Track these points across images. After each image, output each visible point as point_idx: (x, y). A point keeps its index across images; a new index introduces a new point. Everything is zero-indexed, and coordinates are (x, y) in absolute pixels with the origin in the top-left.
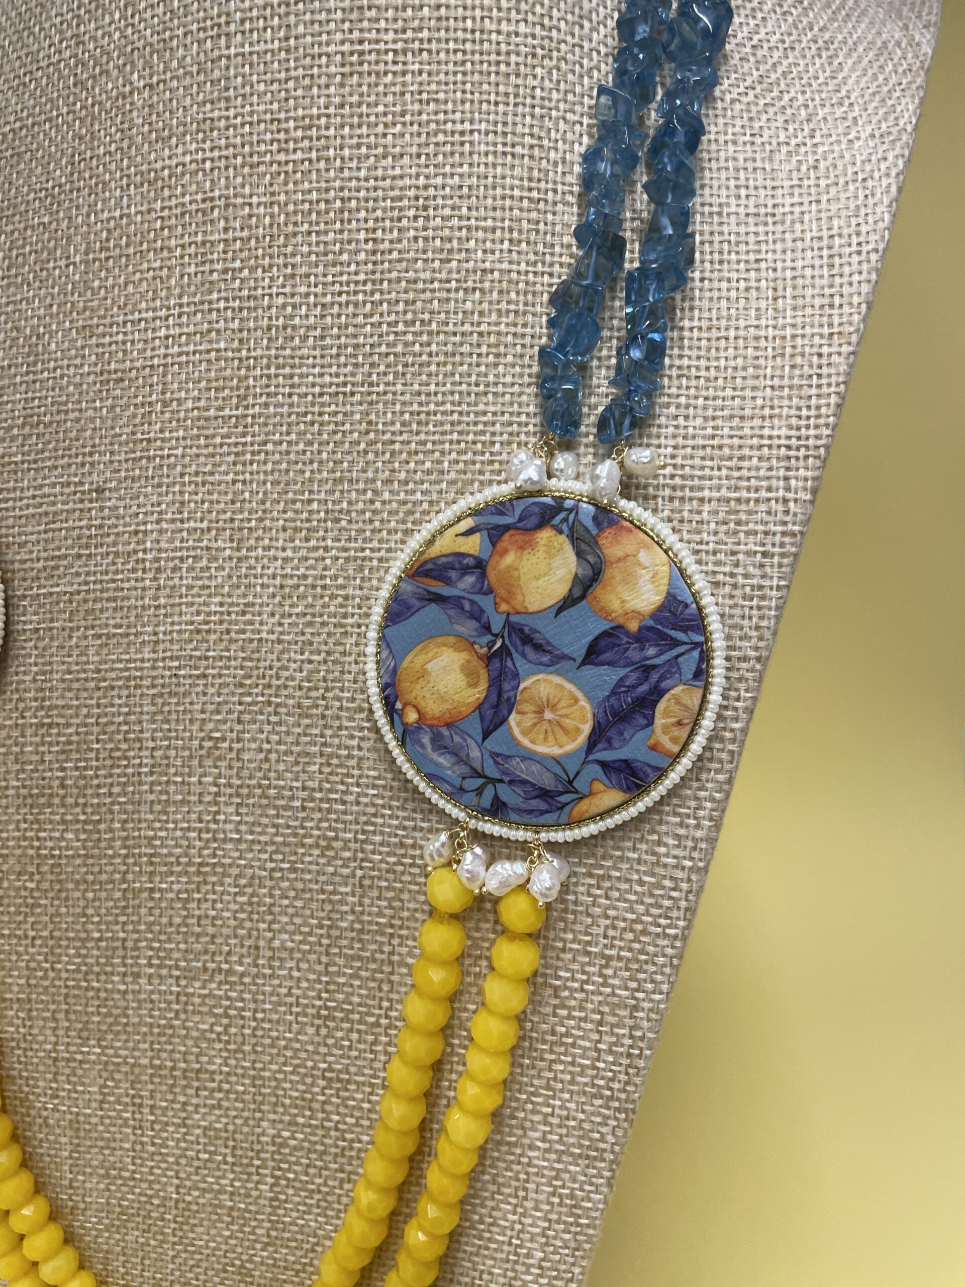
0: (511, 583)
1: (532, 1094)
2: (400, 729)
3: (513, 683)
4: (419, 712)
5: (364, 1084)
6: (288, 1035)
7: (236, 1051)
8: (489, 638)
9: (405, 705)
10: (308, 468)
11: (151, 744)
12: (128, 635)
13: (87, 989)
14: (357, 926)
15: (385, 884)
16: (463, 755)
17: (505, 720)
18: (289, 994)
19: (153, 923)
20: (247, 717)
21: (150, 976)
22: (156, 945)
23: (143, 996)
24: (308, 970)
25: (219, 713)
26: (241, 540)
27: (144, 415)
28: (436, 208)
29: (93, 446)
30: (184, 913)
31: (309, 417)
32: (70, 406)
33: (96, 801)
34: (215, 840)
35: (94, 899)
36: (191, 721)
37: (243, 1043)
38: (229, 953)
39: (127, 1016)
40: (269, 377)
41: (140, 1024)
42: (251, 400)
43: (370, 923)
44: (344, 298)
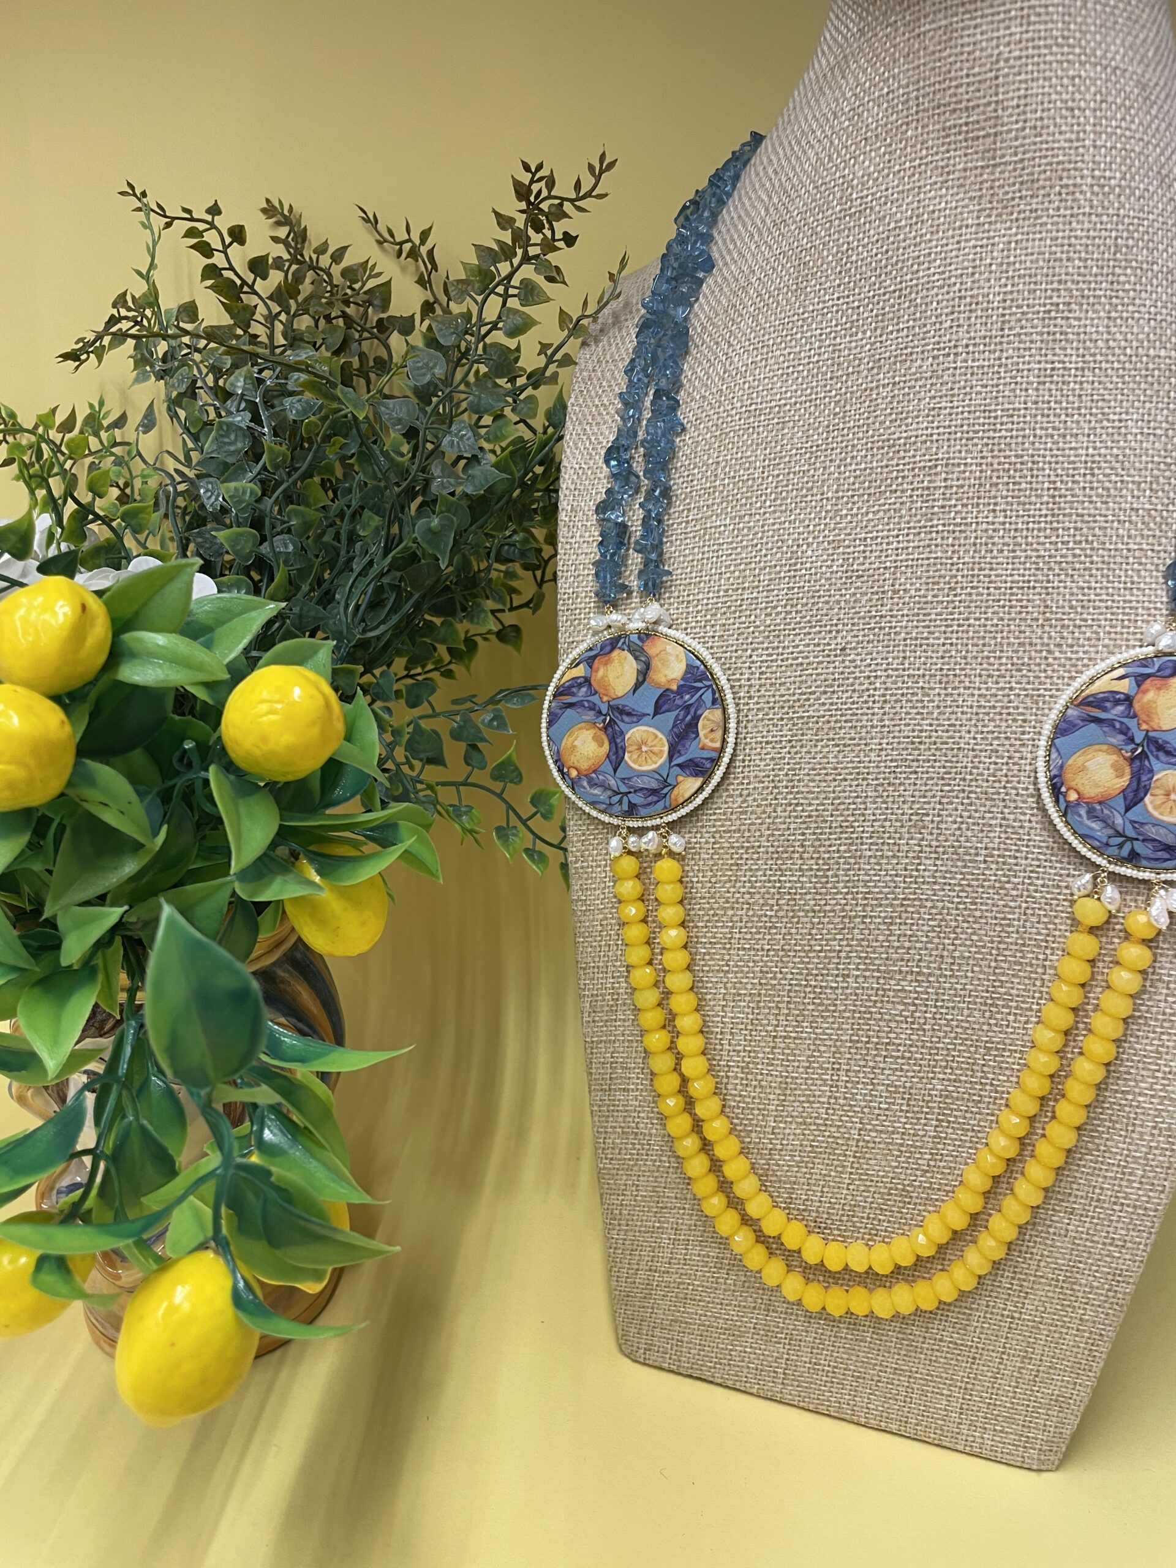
0: (1149, 711)
1: (1145, 1056)
2: (1063, 806)
3: (1149, 776)
4: (1078, 793)
5: (1016, 1051)
6: (959, 1018)
7: (918, 1029)
8: (1133, 746)
9: (1068, 789)
10: (999, 635)
11: (872, 818)
12: (859, 745)
13: (806, 986)
14: (1020, 941)
15: (1043, 913)
16: (1110, 822)
17: (1142, 799)
19: (863, 940)
20: (945, 800)
21: (857, 976)
22: (864, 955)
23: (849, 991)
24: (981, 972)
25: (925, 797)
26: (947, 683)
27: (878, 600)
28: (1099, 468)
29: (839, 620)
30: (887, 932)
31: (1002, 603)
32: (822, 593)
33: (827, 856)
34: (916, 883)
35: (819, 923)
36: (904, 802)
37: (925, 1024)
38: (920, 961)
39: (835, 1005)
40: (973, 576)
41: (845, 1011)
42: (959, 591)
43: (1030, 939)
44: (1031, 525)
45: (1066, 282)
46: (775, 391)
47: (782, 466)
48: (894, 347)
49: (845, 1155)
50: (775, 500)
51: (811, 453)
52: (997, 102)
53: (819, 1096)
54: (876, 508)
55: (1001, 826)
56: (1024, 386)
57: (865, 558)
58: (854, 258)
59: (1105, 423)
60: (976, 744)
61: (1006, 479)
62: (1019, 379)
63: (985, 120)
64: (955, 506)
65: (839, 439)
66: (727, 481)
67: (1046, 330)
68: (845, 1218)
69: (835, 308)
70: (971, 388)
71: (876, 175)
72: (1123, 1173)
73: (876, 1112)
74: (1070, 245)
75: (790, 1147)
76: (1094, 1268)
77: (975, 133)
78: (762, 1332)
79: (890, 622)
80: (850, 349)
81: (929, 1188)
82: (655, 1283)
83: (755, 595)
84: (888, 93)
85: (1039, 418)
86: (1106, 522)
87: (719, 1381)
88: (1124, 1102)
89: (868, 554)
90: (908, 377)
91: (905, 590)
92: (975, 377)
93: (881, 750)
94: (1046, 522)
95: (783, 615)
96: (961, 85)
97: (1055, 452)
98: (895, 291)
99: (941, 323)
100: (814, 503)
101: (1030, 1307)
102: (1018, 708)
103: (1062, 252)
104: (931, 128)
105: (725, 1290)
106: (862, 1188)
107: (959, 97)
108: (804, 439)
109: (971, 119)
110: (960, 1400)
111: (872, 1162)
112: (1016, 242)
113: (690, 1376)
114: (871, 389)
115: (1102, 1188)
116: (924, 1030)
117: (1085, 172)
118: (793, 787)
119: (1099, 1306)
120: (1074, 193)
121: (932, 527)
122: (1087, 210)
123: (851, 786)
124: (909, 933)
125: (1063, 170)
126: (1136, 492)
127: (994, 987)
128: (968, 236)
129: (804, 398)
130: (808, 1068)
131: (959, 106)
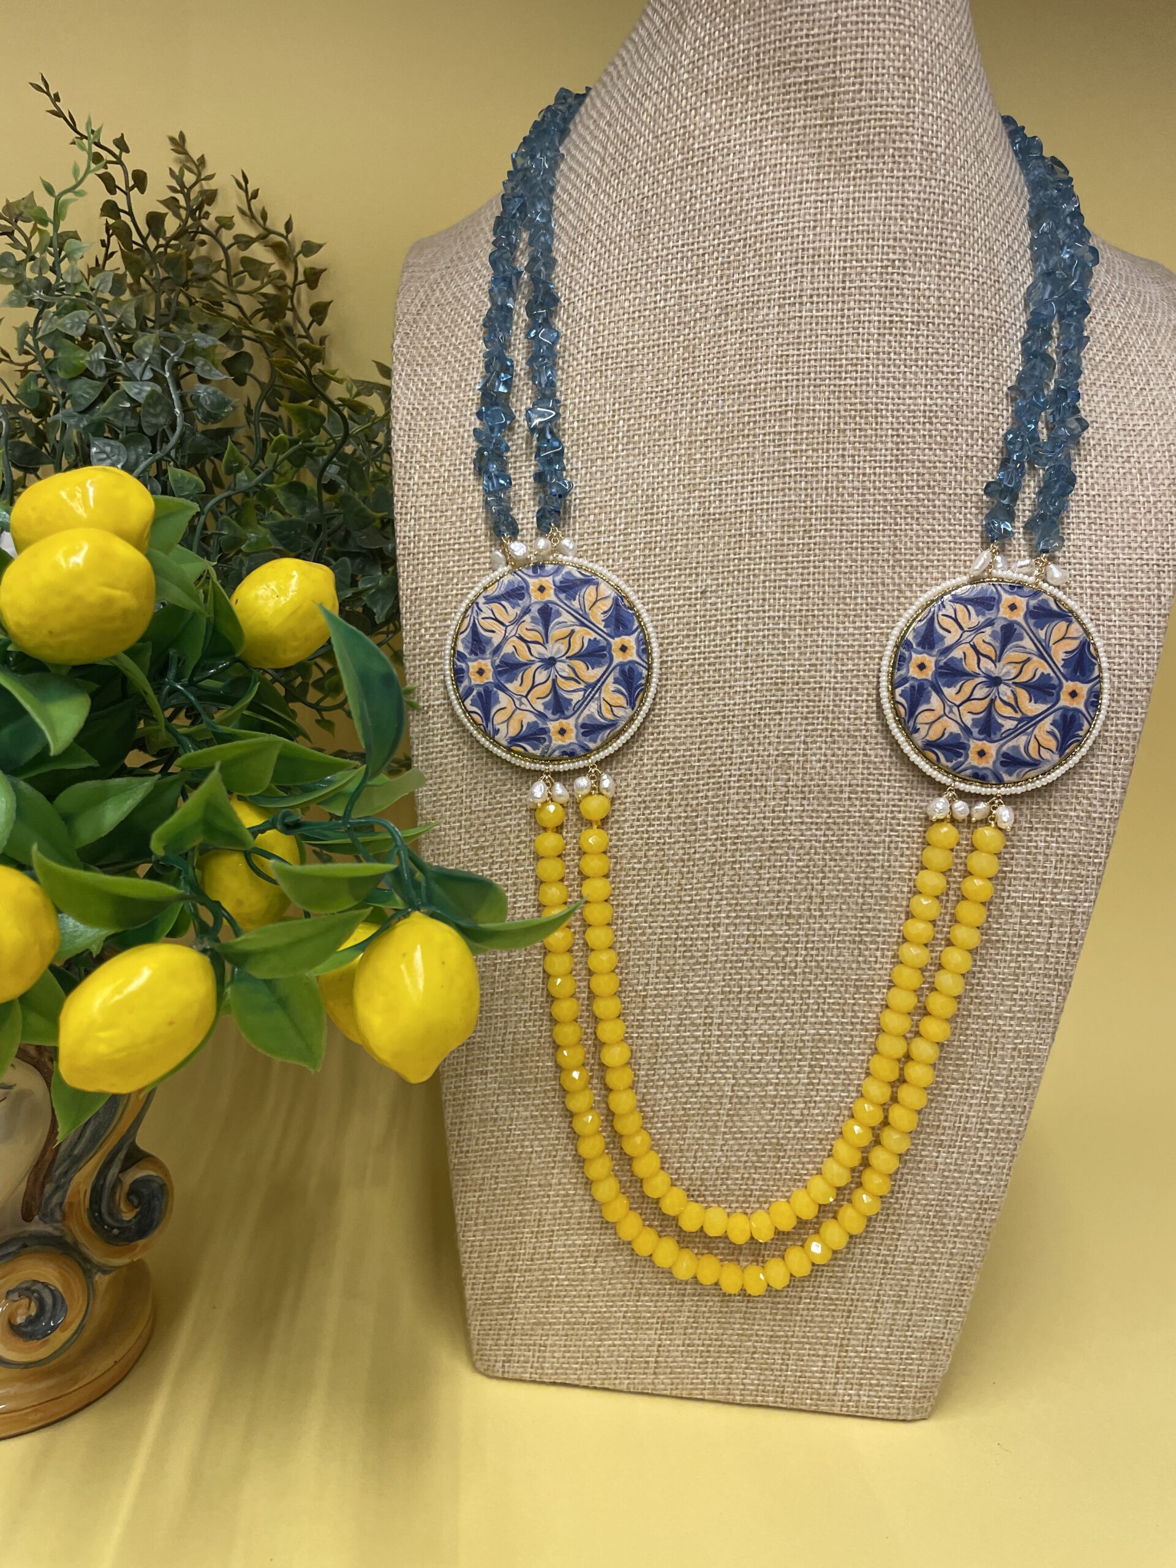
1: (1004, 980)
6: (830, 958)
7: (790, 974)
10: (853, 576)
11: (739, 761)
12: (724, 688)
13: (676, 939)
14: (885, 876)
15: (905, 846)
18: (832, 928)
19: (733, 886)
20: (809, 740)
21: (728, 925)
22: (734, 902)
23: (720, 941)
24: (848, 910)
25: (790, 737)
26: (807, 623)
27: (735, 542)
28: (937, 417)
29: (698, 563)
30: (757, 877)
31: (854, 545)
32: (679, 536)
33: (695, 802)
34: (784, 824)
35: (688, 873)
36: (769, 744)
37: (796, 967)
38: (790, 903)
39: (706, 956)
40: (826, 519)
41: (716, 962)
42: (813, 534)
43: (895, 873)
44: (877, 470)
45: (900, 240)
46: (621, 335)
47: (633, 409)
48: (740, 295)
49: (719, 1115)
50: (627, 444)
51: (662, 397)
52: (835, 63)
53: (692, 1055)
54: (730, 452)
55: (863, 762)
56: (866, 337)
57: (721, 501)
58: (698, 206)
59: (940, 376)
60: (836, 683)
61: (853, 426)
62: (861, 330)
63: (824, 80)
64: (806, 451)
65: (690, 384)
66: (576, 424)
67: (883, 284)
68: (719, 1182)
69: (680, 255)
70: (817, 337)
71: (717, 126)
72: (987, 1099)
73: (750, 1064)
74: (903, 205)
75: (662, 1113)
76: (962, 1199)
77: (814, 93)
78: (633, 1320)
79: (749, 565)
80: (696, 296)
81: (803, 1138)
82: (516, 1285)
83: (612, 538)
84: (728, 48)
85: (881, 368)
86: (945, 468)
87: (585, 1383)
88: (985, 1027)
89: (723, 497)
90: (755, 325)
91: (761, 533)
92: (820, 327)
93: (746, 692)
94: (891, 467)
95: (642, 559)
96: (801, 45)
97: (896, 401)
98: (739, 240)
99: (785, 273)
100: (667, 447)
101: (902, 1248)
102: (874, 646)
103: (896, 212)
104: (771, 84)
105: (592, 1280)
106: (736, 1147)
107: (799, 56)
108: (654, 384)
109: (810, 78)
110: (836, 1359)
111: (747, 1118)
112: (854, 199)
113: (554, 1384)
114: (720, 335)
115: (968, 1117)
116: (795, 974)
117: (916, 137)
118: (659, 734)
119: (968, 1237)
120: (906, 156)
121: (785, 471)
122: (918, 173)
123: (717, 730)
124: (778, 875)
125: (896, 134)
126: (970, 441)
127: (861, 923)
128: (809, 191)
129: (651, 343)
130: (680, 1025)
131: (799, 65)
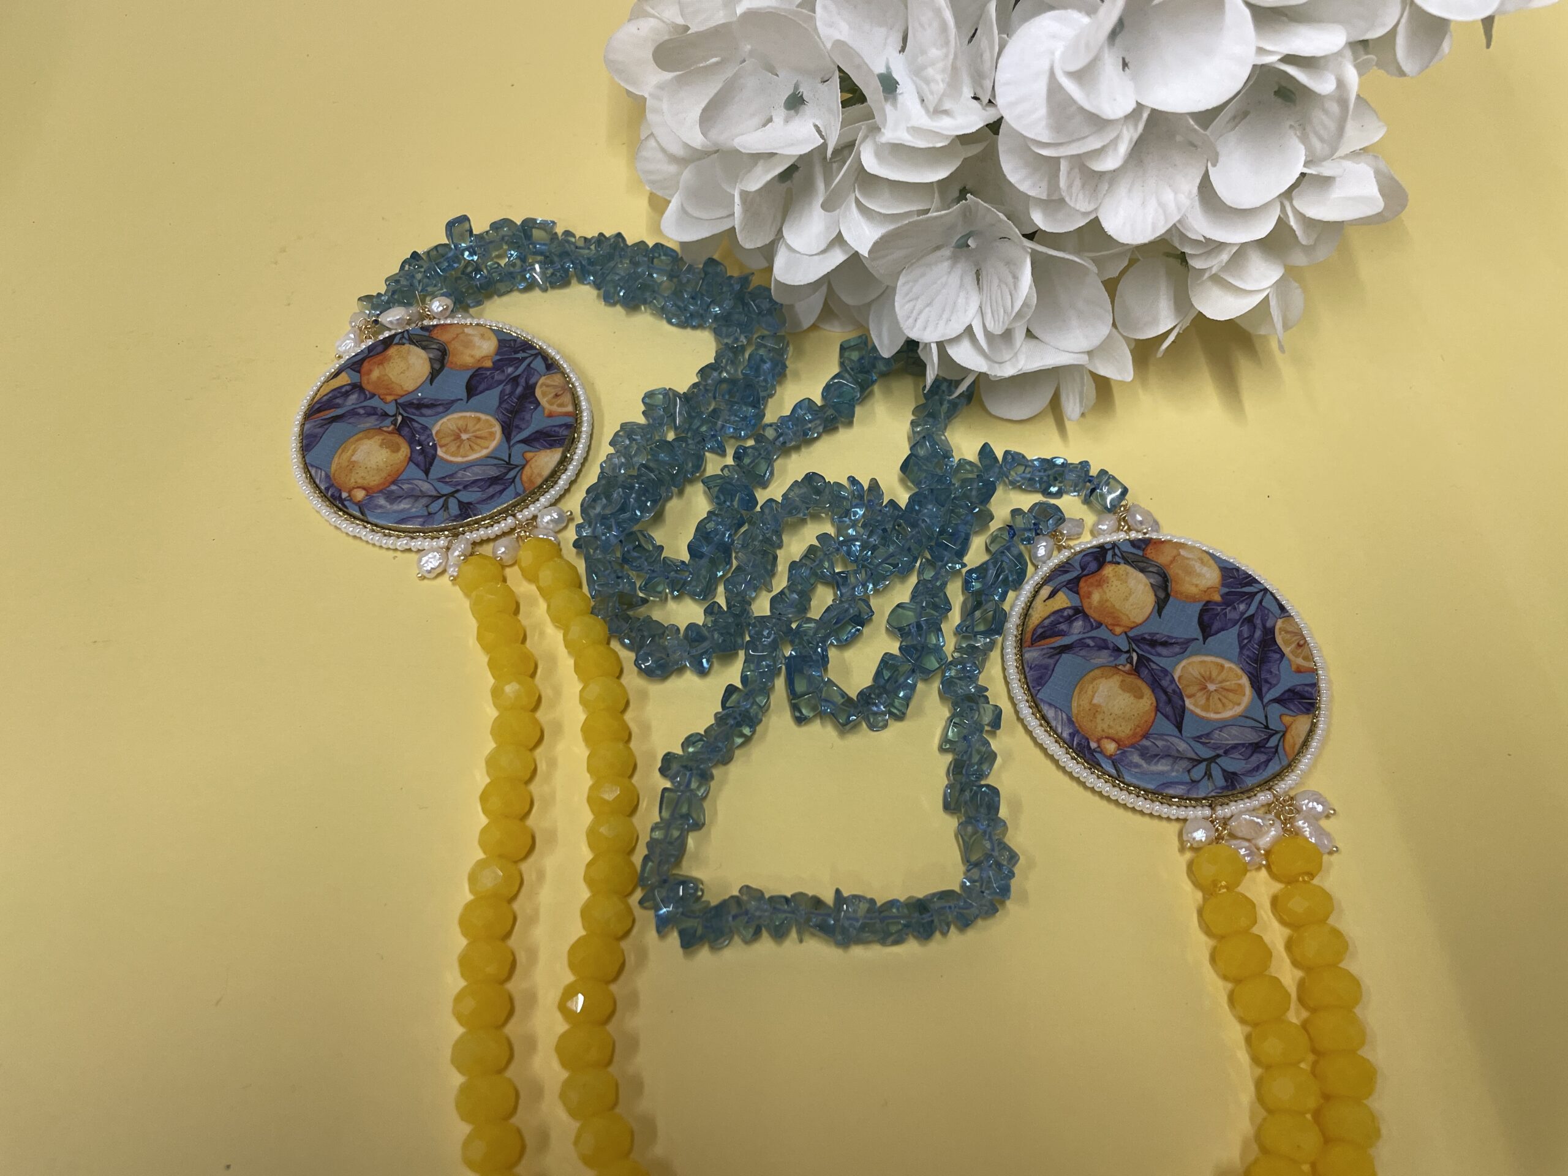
0: (1111, 612)
2: (1107, 768)
3: (1168, 678)
4: (1113, 740)
8: (1125, 656)
9: (1098, 741)
16: (1174, 753)
17: (1183, 707)
